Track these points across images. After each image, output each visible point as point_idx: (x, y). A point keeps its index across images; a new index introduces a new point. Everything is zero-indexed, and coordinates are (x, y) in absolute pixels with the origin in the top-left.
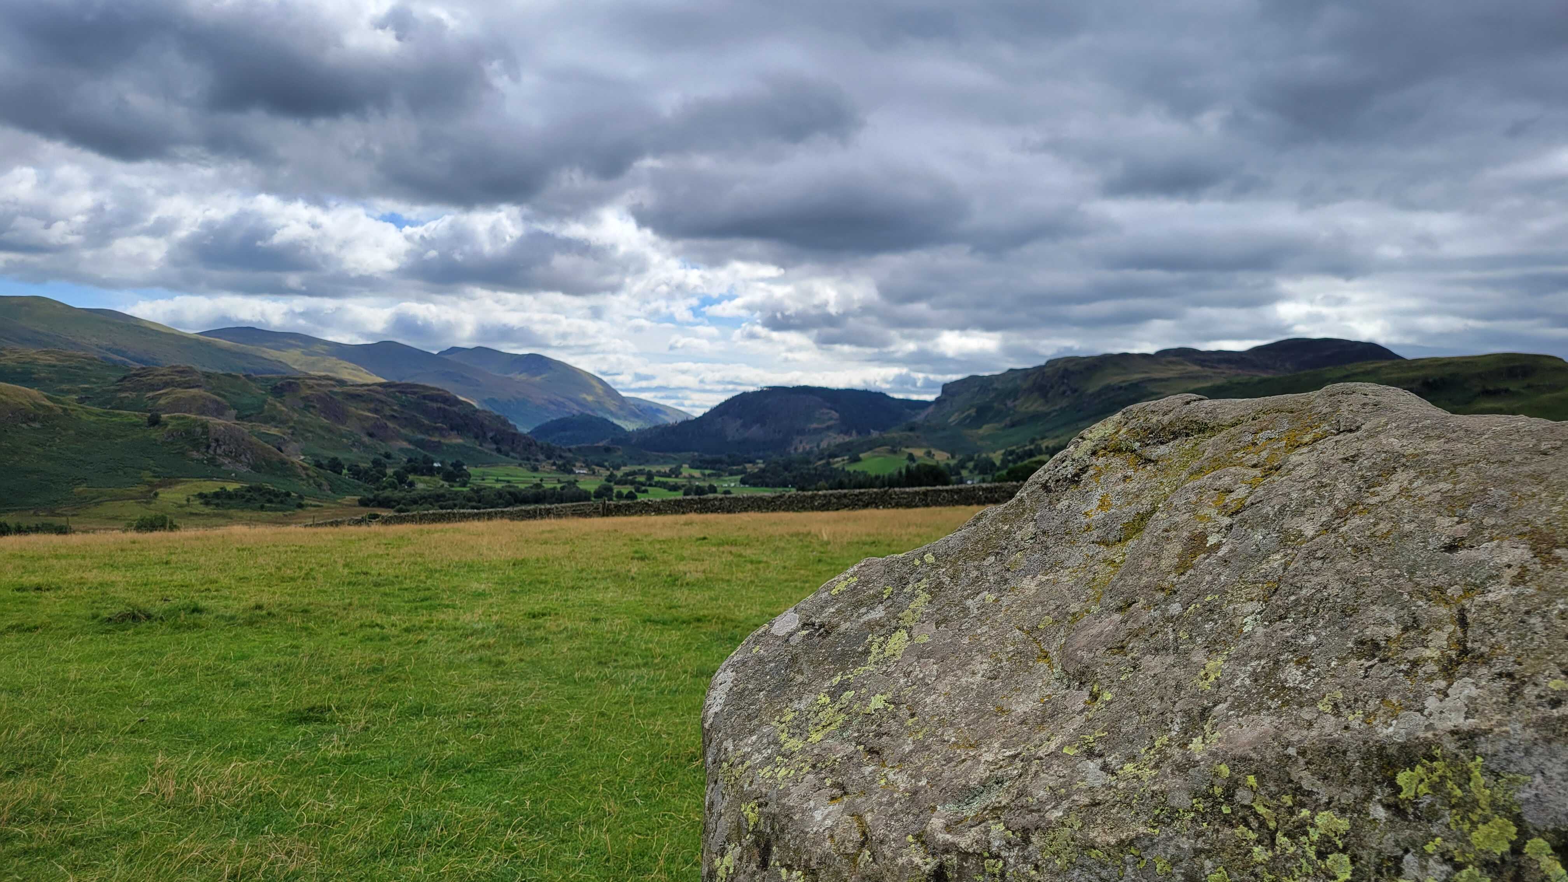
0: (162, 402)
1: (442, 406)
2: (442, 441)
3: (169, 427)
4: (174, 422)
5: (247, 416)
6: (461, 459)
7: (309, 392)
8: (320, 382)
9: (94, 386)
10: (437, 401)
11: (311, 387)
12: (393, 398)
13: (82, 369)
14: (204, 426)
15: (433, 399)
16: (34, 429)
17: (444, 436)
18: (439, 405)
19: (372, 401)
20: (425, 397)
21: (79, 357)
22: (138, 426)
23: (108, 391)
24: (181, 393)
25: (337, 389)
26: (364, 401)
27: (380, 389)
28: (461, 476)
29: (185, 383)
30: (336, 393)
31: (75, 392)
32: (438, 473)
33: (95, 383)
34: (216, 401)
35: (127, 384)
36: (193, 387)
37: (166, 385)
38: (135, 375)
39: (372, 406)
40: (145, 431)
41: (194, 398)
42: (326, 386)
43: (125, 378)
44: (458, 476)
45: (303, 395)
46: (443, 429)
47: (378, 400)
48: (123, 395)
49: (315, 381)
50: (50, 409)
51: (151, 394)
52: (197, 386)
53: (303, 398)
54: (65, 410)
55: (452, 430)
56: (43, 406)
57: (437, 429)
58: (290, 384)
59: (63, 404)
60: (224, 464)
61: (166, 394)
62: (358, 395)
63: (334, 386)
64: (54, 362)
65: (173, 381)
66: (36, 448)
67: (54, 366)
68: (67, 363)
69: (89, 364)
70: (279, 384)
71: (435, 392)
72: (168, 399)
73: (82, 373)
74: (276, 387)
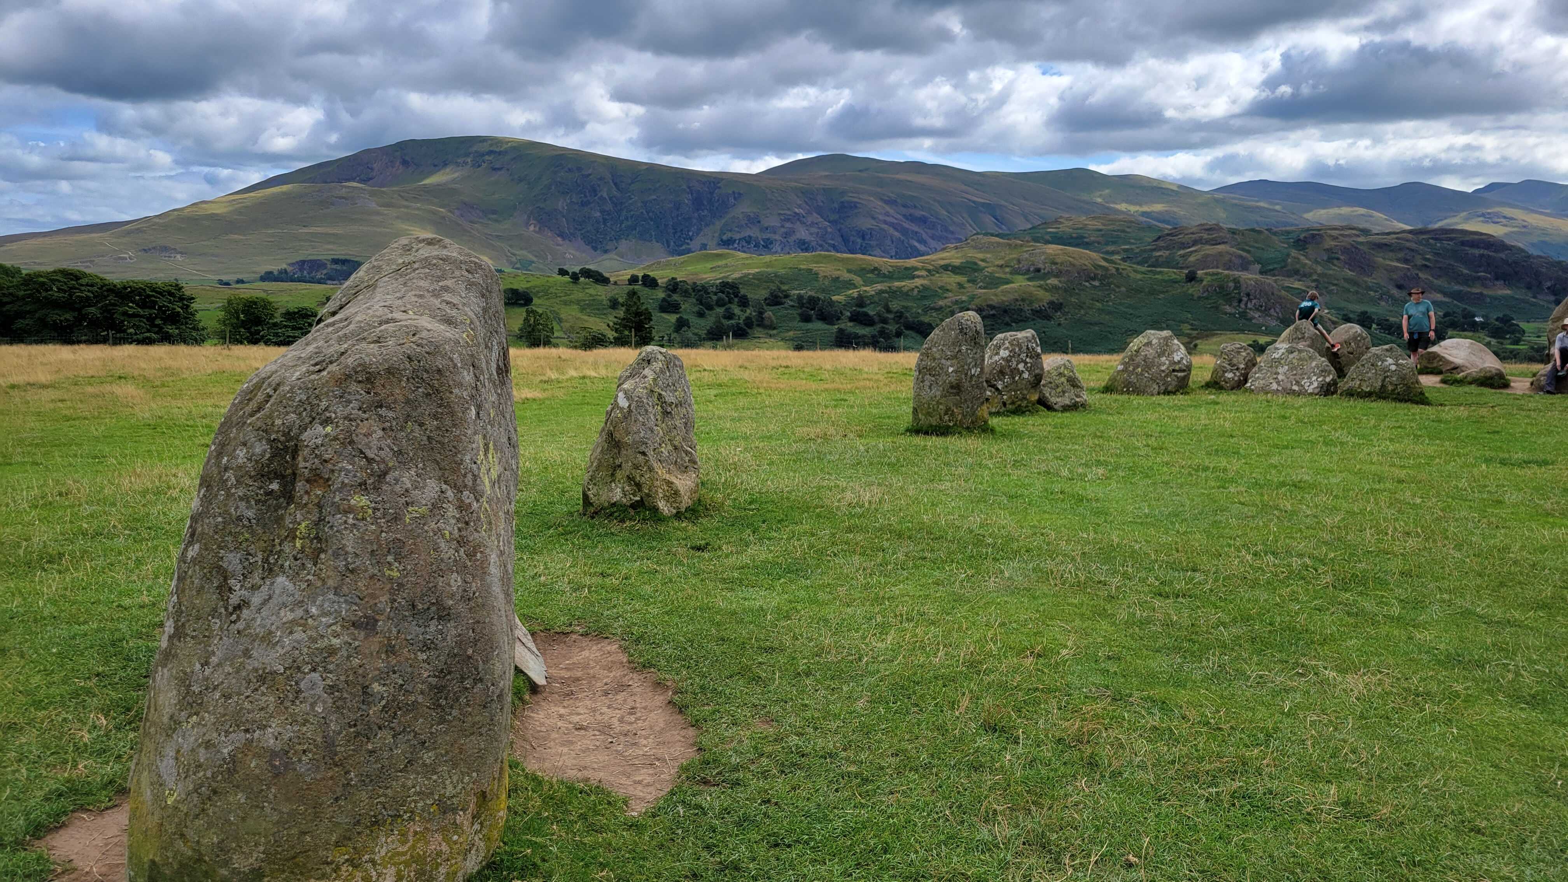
0: (1192, 259)
1: (1486, 252)
2: (1485, 292)
3: (1205, 283)
4: (1209, 278)
5: (1271, 270)
6: (1508, 313)
7: (1333, 243)
8: (1342, 232)
9: (1133, 247)
10: (1478, 247)
11: (1335, 238)
12: (1425, 245)
13: (1123, 231)
14: (1236, 281)
15: (1474, 244)
16: (1095, 287)
17: (1485, 286)
18: (1482, 251)
19: (1401, 249)
20: (1463, 243)
21: (1120, 221)
22: (1176, 282)
23: (1145, 251)
24: (1209, 250)
25: (1361, 239)
26: (1392, 251)
27: (1410, 236)
28: (1513, 332)
29: (1212, 239)
30: (1362, 243)
31: (1118, 253)
32: (1483, 329)
33: (1133, 244)
34: (1241, 257)
35: (1161, 243)
36: (1220, 244)
37: (1195, 242)
38: (1168, 235)
39: (1401, 255)
40: (1183, 286)
41: (1220, 254)
42: (1349, 236)
43: (1159, 238)
44: (1508, 333)
45: (1326, 247)
46: (1486, 279)
47: (1408, 248)
48: (1158, 254)
49: (1337, 232)
50: (1106, 269)
51: (1182, 252)
52: (1224, 243)
53: (1327, 250)
54: (1117, 269)
55: (1497, 279)
56: (1100, 266)
57: (1479, 278)
58: (1313, 236)
59: (1116, 263)
60: (1255, 318)
61: (1195, 251)
62: (1386, 245)
63: (1358, 236)
64: (1101, 227)
65: (1201, 239)
66: (1098, 304)
67: (1100, 230)
68: (1110, 227)
69: (1129, 227)
70: (1302, 236)
71: (1476, 237)
72: (1199, 256)
73: (1123, 235)
74: (1299, 240)
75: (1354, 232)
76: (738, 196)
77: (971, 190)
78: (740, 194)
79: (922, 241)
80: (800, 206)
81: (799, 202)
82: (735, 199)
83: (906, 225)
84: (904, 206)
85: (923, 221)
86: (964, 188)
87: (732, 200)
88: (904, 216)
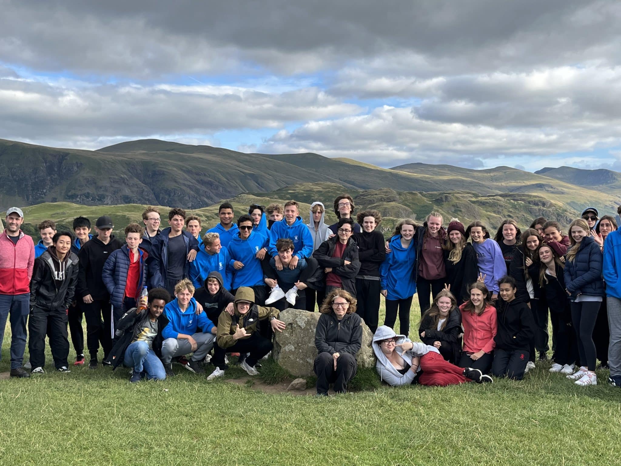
7: (457, 202)
11: (458, 199)
34: (405, 209)
36: (392, 201)
38: (362, 195)
41: (392, 207)
45: (454, 204)
47: (499, 205)
52: (394, 201)
58: (446, 197)
74: (438, 199)
75: (470, 195)
76: (80, 166)
77: (241, 165)
78: (81, 164)
79: (209, 198)
80: (124, 173)
81: (124, 170)
82: (78, 167)
83: (199, 187)
84: (197, 174)
85: (210, 184)
86: (237, 163)
87: (75, 168)
88: (198, 181)
